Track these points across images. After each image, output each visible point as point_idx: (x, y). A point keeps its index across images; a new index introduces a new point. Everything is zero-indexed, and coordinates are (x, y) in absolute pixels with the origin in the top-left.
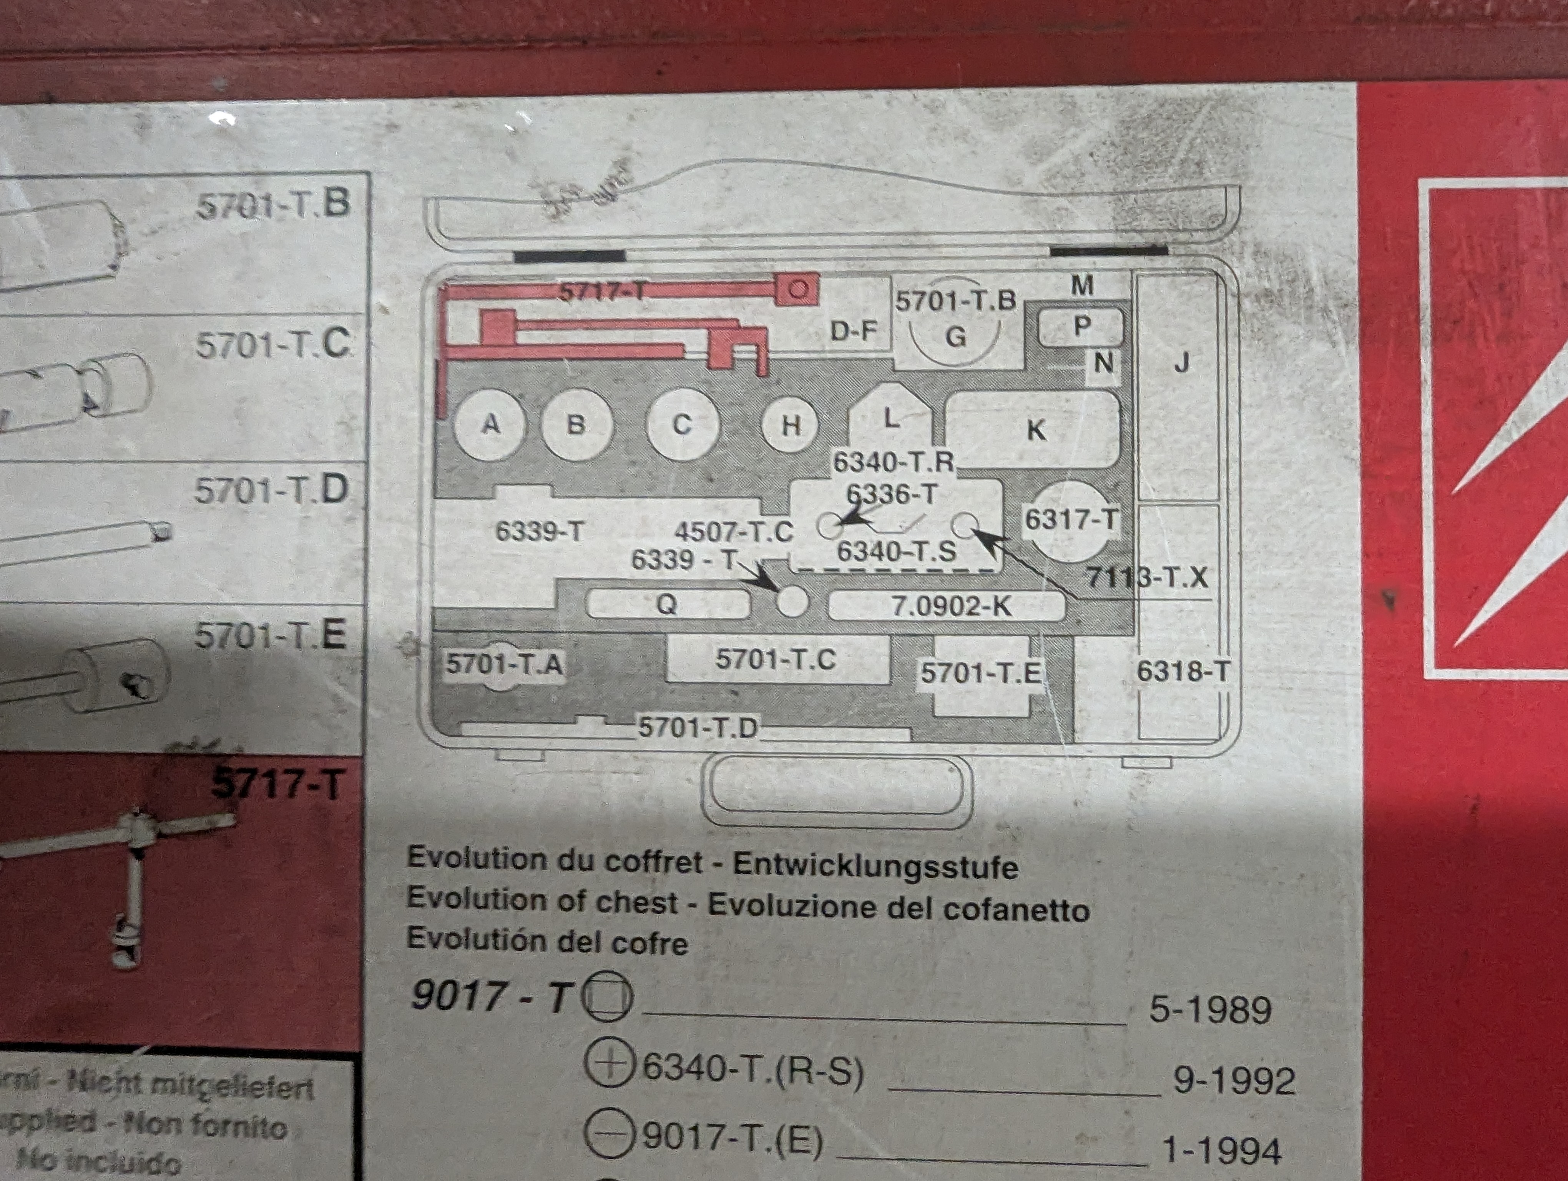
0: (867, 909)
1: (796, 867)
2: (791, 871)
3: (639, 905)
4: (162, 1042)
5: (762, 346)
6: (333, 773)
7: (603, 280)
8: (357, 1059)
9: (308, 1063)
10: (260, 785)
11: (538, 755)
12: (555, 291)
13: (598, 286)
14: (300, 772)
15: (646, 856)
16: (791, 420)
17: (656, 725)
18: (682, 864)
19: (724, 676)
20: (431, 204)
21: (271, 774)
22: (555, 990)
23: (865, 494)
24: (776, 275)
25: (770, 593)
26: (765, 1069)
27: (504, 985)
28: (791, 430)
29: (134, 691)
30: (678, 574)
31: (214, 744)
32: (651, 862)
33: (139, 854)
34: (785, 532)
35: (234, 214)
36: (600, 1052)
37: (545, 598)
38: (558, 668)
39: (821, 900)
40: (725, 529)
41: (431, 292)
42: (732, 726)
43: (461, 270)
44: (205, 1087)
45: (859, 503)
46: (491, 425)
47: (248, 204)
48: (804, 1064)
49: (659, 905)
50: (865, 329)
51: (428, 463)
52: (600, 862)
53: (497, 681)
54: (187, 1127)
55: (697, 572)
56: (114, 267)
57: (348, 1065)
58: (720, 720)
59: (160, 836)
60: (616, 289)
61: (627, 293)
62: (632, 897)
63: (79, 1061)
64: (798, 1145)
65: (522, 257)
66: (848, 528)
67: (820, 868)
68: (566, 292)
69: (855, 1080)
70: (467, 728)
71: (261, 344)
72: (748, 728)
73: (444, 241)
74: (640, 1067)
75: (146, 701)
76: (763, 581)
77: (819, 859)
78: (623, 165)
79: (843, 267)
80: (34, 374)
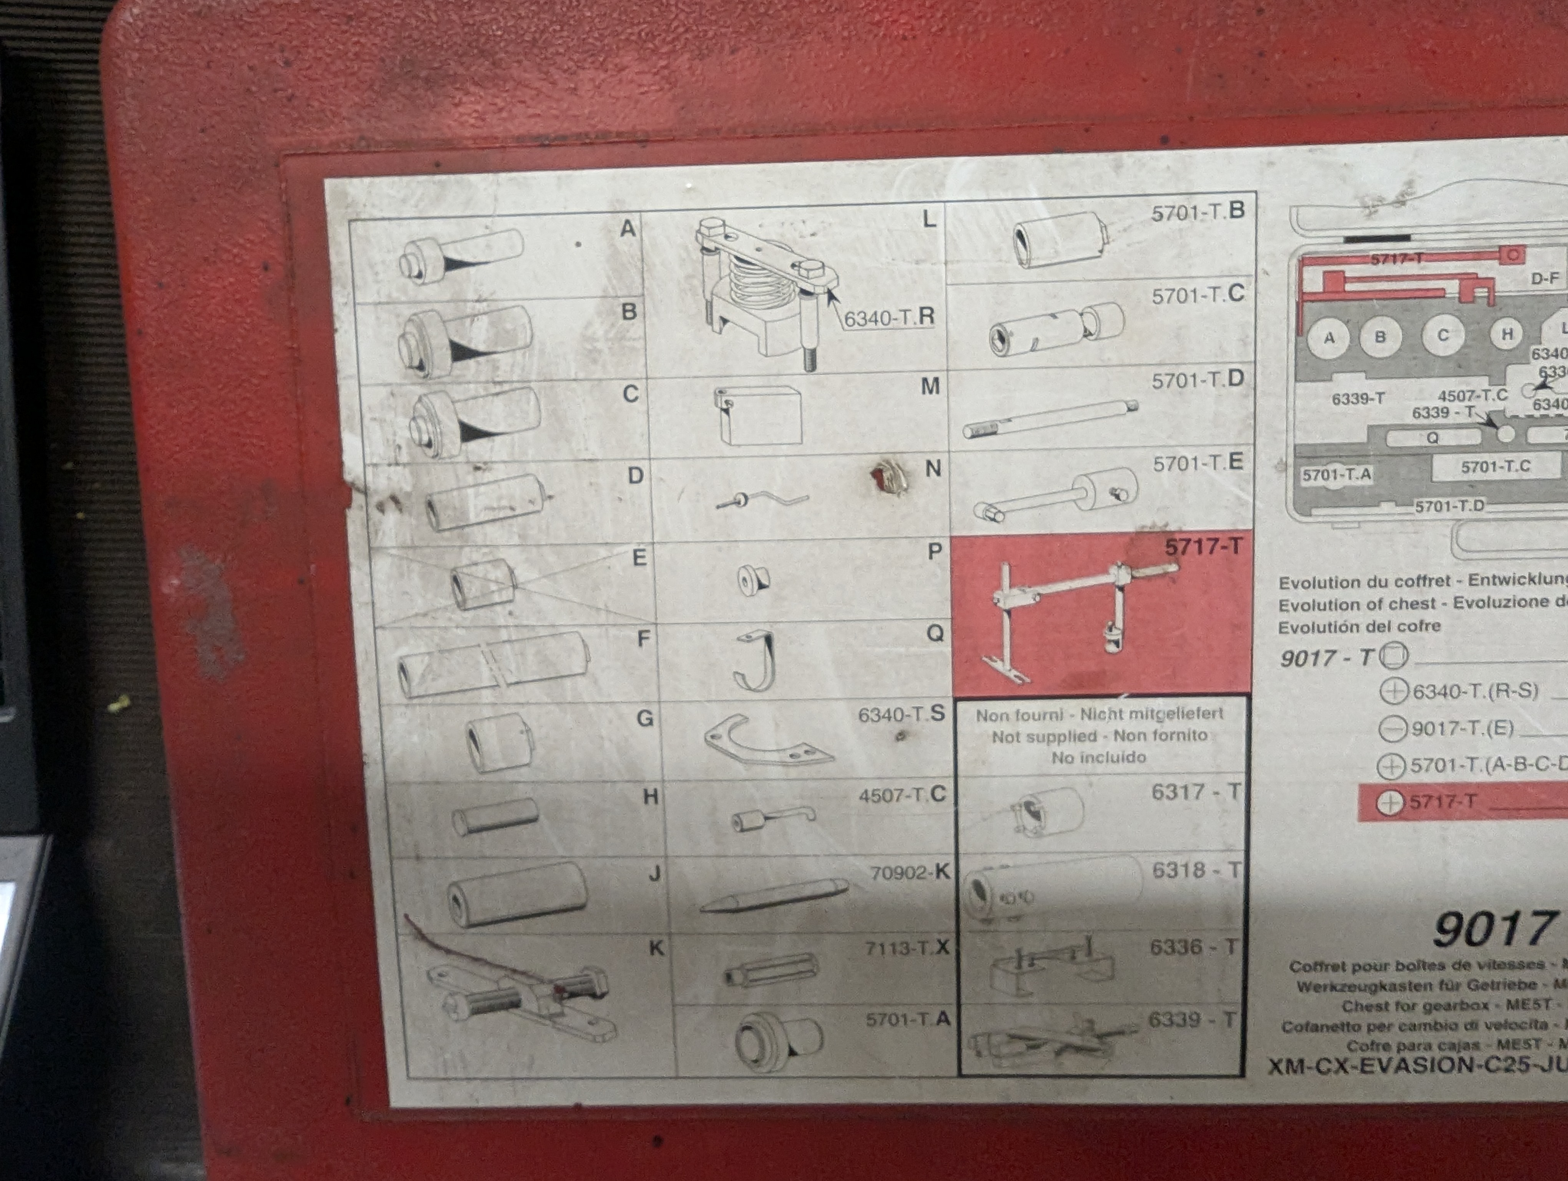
0: (1544, 602)
1: (1505, 581)
2: (1501, 583)
3: (1413, 605)
4: (1134, 691)
5: (1492, 290)
6: (1236, 540)
7: (1398, 252)
8: (1249, 696)
9: (1220, 699)
10: (1193, 547)
11: (1356, 525)
12: (1370, 260)
13: (1394, 256)
14: (1216, 540)
15: (1419, 578)
16: (1508, 331)
17: (1426, 505)
18: (1439, 582)
19: (1465, 477)
20: (1294, 210)
21: (1199, 542)
22: (1364, 654)
23: (1550, 372)
24: (1500, 247)
25: (1493, 430)
26: (1483, 690)
27: (1334, 652)
28: (1508, 337)
29: (1117, 497)
30: (1440, 421)
31: (1166, 525)
32: (1421, 582)
33: (1122, 589)
34: (1503, 395)
35: (1174, 219)
36: (1390, 686)
37: (1362, 437)
38: (1369, 476)
39: (1518, 598)
40: (1468, 395)
41: (1294, 262)
42: (1470, 505)
43: (1312, 249)
44: (1160, 715)
45: (1546, 377)
46: (1330, 338)
47: (1183, 211)
48: (1504, 687)
49: (1425, 605)
50: (1552, 278)
51: (1292, 362)
52: (1391, 582)
53: (1333, 485)
54: (1150, 737)
55: (1451, 420)
56: (1101, 251)
57: (1244, 700)
58: (1463, 502)
59: (1133, 577)
60: (1405, 257)
61: (1412, 260)
62: (1410, 601)
63: (1087, 703)
64: (1500, 731)
65: (1350, 240)
66: (1541, 391)
67: (1518, 581)
68: (1375, 260)
69: (1533, 693)
70: (1315, 512)
71: (1191, 295)
72: (1479, 505)
73: (1301, 232)
74: (1412, 693)
75: (1125, 503)
76: (1490, 423)
77: (1517, 576)
78: (1410, 183)
79: (1540, 241)
80: (1054, 316)
